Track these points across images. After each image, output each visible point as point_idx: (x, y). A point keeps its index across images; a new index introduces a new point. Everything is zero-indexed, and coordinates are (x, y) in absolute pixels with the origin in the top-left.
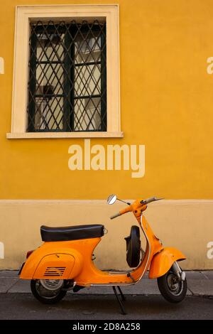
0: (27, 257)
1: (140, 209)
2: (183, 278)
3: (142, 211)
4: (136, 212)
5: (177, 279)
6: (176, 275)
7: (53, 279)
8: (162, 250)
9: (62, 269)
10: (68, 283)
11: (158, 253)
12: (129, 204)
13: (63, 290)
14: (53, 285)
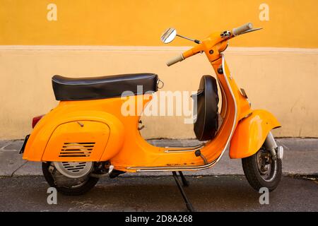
0: (34, 124)
1: (218, 47)
2: (281, 156)
3: (220, 51)
4: (211, 52)
5: (271, 157)
6: (270, 152)
7: (74, 162)
8: (250, 115)
9: (90, 145)
10: (100, 167)
11: (244, 119)
12: (197, 42)
13: (93, 175)
14: (76, 170)
